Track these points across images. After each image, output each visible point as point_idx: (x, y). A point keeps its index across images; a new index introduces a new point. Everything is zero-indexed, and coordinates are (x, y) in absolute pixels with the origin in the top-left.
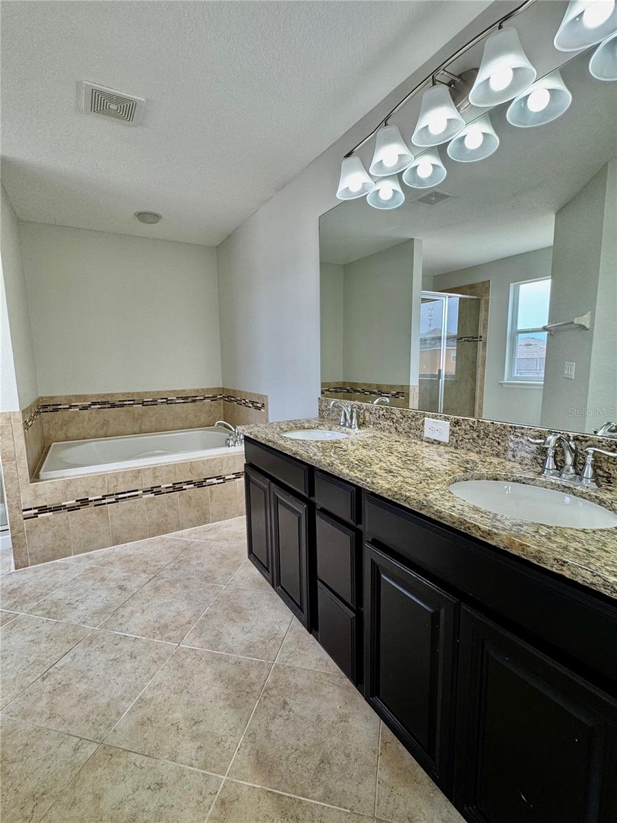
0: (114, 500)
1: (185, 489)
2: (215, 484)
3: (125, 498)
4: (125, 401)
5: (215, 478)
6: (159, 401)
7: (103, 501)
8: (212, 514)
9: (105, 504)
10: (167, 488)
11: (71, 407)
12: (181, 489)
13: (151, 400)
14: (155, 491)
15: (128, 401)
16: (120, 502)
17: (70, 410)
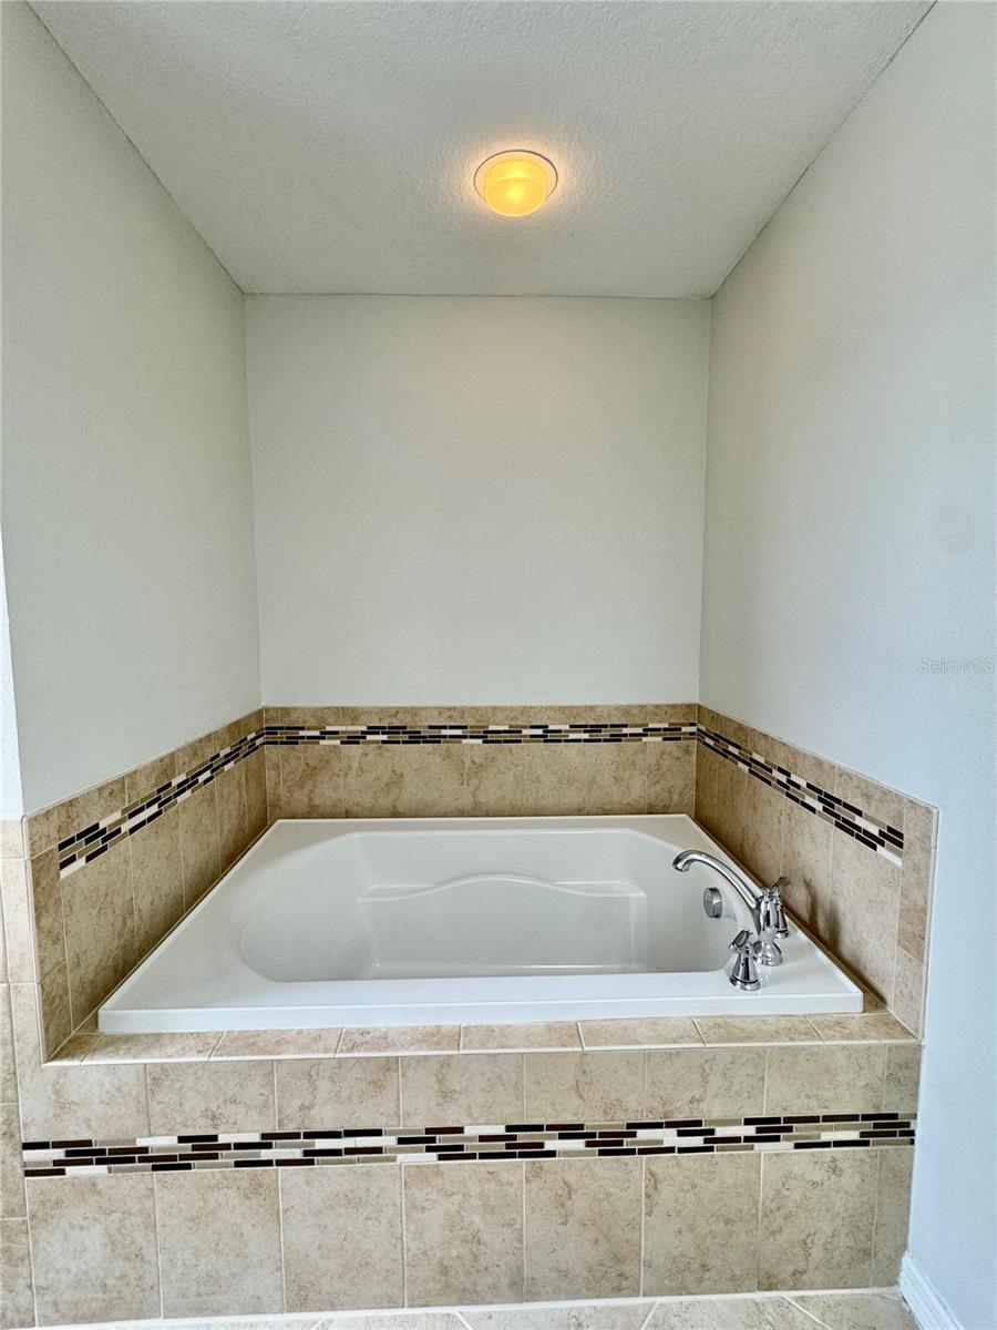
0: (297, 1154)
1: (552, 1154)
2: (670, 1150)
3: (337, 1152)
4: (445, 727)
5: (670, 1125)
6: (525, 732)
7: (265, 1154)
8: (649, 1265)
9: (268, 1163)
10: (483, 1138)
11: (324, 735)
12: (536, 1151)
13: (507, 728)
14: (442, 1143)
15: (452, 727)
16: (321, 1168)
17: (322, 742)
